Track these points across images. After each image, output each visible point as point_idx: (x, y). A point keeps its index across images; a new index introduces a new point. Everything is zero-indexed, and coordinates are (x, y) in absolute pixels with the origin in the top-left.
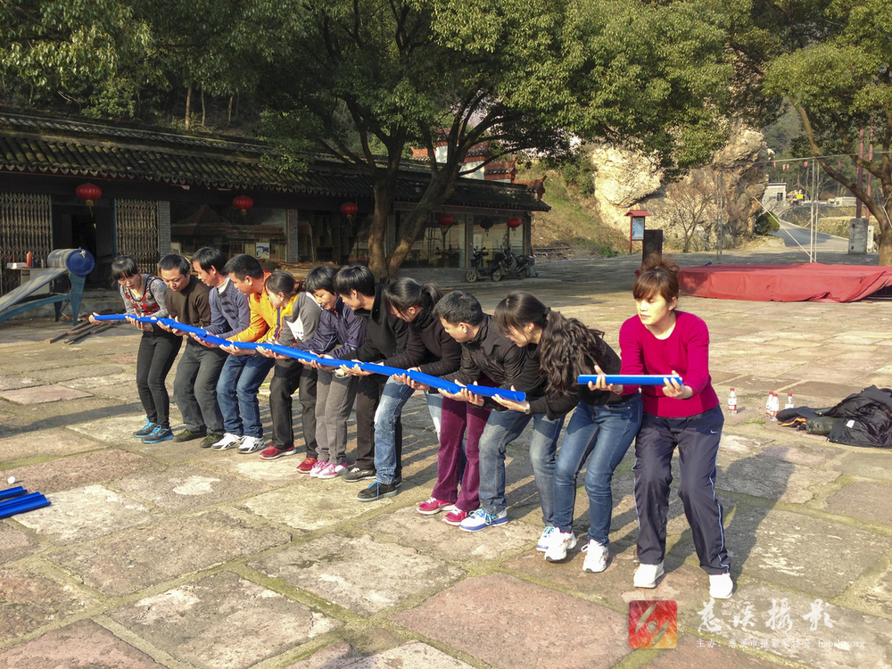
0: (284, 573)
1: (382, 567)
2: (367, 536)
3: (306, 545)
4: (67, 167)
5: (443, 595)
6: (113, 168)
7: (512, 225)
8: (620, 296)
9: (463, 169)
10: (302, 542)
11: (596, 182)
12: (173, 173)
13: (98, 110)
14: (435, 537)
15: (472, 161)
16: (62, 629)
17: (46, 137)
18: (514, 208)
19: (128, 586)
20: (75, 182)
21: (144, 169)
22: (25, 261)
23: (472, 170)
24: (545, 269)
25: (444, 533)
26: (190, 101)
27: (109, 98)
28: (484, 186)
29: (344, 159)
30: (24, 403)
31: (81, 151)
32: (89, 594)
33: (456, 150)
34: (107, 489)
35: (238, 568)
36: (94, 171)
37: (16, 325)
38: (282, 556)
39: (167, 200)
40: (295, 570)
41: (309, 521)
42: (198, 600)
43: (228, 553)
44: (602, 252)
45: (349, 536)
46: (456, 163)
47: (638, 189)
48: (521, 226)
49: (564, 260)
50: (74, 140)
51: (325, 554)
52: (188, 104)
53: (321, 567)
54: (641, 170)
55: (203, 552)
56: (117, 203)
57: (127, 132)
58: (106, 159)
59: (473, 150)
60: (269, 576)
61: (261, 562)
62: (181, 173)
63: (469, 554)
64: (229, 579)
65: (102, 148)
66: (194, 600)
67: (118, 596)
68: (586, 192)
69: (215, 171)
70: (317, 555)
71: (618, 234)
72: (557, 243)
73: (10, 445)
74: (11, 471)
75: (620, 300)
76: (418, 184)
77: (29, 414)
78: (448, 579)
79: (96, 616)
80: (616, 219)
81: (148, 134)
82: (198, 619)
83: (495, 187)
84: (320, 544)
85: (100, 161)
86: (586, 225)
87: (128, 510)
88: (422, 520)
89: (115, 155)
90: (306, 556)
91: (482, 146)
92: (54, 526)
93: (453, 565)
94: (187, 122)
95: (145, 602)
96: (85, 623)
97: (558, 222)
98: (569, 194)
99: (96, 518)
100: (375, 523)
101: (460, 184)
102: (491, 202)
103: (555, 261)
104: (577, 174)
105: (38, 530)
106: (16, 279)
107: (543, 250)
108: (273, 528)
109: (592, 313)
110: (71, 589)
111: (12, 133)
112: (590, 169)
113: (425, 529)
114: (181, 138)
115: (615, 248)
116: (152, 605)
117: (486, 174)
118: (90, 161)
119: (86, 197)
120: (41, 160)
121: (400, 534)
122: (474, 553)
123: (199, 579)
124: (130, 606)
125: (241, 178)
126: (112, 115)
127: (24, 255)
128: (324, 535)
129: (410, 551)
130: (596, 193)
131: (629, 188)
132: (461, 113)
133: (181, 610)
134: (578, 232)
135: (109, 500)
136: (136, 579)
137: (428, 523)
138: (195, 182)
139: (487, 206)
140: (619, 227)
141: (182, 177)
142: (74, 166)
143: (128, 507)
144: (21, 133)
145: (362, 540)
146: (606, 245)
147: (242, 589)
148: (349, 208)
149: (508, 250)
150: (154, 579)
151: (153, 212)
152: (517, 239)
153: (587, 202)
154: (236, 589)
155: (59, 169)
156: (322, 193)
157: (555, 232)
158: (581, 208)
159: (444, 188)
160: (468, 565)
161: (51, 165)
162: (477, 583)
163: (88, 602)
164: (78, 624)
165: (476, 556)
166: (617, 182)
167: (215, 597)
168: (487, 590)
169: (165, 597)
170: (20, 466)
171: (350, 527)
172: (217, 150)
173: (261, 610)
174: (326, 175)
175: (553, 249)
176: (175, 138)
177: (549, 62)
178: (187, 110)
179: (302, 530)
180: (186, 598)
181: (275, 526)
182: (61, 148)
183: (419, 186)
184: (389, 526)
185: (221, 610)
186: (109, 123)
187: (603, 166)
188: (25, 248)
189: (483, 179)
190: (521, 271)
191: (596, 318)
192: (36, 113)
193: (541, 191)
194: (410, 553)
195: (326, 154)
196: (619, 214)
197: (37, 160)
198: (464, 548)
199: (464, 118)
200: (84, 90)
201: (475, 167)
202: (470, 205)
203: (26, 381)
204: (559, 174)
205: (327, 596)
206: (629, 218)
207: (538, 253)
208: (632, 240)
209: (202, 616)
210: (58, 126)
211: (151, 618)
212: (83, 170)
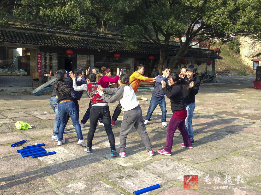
0: (114, 180)
1: (146, 180)
2: (142, 170)
3: (123, 171)
4: (63, 45)
5: (165, 192)
6: (77, 45)
7: (208, 64)
8: (247, 90)
9: (191, 45)
10: (121, 170)
11: (241, 49)
12: (96, 46)
13: (75, 26)
14: (165, 172)
15: (195, 42)
16: (44, 192)
17: (57, 35)
18: (209, 58)
19: (65, 180)
20: (65, 49)
21: (87, 45)
22: (49, 74)
23: (195, 45)
24: (220, 79)
25: (168, 171)
26: (103, 23)
27: (78, 22)
28: (198, 50)
29: (150, 41)
30: (44, 119)
31: (68, 39)
32: (54, 182)
33: (189, 38)
34: (64, 148)
35: (100, 177)
36: (71, 46)
37: (45, 94)
38: (114, 174)
39: (93, 55)
40: (118, 179)
41: (124, 163)
42: (86, 187)
43: (98, 172)
44: (242, 74)
45: (137, 169)
46: (188, 42)
47: (256, 52)
48: (212, 64)
49: (227, 77)
50: (66, 36)
51: (128, 175)
52: (102, 24)
53: (126, 179)
54: (258, 45)
55: (90, 171)
56: (78, 56)
57: (82, 33)
58: (75, 42)
59: (195, 38)
60: (109, 180)
61: (107, 176)
62: (98, 46)
63: (176, 179)
64: (97, 180)
65: (74, 38)
66: (85, 186)
67: (62, 183)
68: (237, 52)
69: (108, 45)
70: (125, 175)
71: (248, 68)
72: (225, 70)
73: (37, 133)
74: (37, 141)
75: (247, 91)
76: (175, 50)
77: (45, 123)
78: (167, 187)
79: (54, 189)
80: (248, 62)
81: (89, 34)
82: (85, 193)
83: (202, 51)
84: (127, 171)
85: (73, 43)
86: (236, 64)
87: (69, 156)
88: (162, 166)
89: (78, 41)
90: (122, 175)
91: (198, 37)
92: (47, 159)
93: (170, 182)
94: (102, 29)
95: (70, 186)
96: (51, 191)
97: (226, 63)
98: (230, 53)
99: (59, 158)
100: (146, 166)
101: (190, 50)
102: (201, 56)
103: (224, 77)
104: (233, 46)
105: (42, 160)
106: (47, 79)
107: (219, 73)
108: (113, 165)
109: (235, 96)
110: (48, 180)
111: (47, 34)
112: (239, 44)
113: (162, 169)
114: (99, 35)
115: (247, 72)
116: (72, 187)
117: (200, 46)
118: (70, 42)
119: (69, 54)
120: (56, 42)
121: (154, 170)
122: (178, 178)
123: (87, 179)
124: (65, 186)
125: (117, 48)
126: (79, 28)
127: (49, 72)
128: (129, 168)
129: (156, 176)
130: (241, 53)
131: (253, 51)
132: (191, 25)
133: (80, 189)
134: (233, 66)
135: (64, 152)
136: (68, 178)
137: (164, 167)
138: (102, 49)
139: (199, 57)
140: (249, 65)
141: (98, 47)
142: (66, 44)
143: (69, 154)
144: (50, 34)
145: (141, 171)
146: (243, 71)
147: (100, 184)
148: (151, 58)
149: (206, 73)
150: (73, 179)
151: (89, 59)
152: (210, 69)
153: (237, 56)
154: (98, 184)
155: (61, 45)
156: (143, 53)
157: (224, 66)
158: (234, 58)
159: (184, 51)
160: (175, 182)
161: (59, 44)
162: (177, 189)
163: (53, 184)
164: (49, 191)
165: (178, 180)
166: (248, 49)
167: (91, 186)
168: (180, 191)
169: (76, 185)
170: (40, 139)
171: (137, 167)
172: (110, 39)
173: (105, 191)
174: (145, 46)
175: (223, 72)
176: (97, 35)
177: (222, 9)
178: (102, 25)
179: (122, 166)
180: (82, 185)
181: (114, 164)
182: (62, 38)
183: (176, 50)
184: (150, 167)
185: (93, 190)
186: (77, 30)
187: (243, 43)
188: (50, 70)
189: (199, 48)
190: (211, 80)
191: (236, 98)
192: (55, 27)
193: (219, 52)
194: (156, 177)
195: (145, 40)
196: (249, 60)
197: (54, 42)
198: (174, 176)
199: (192, 27)
200: (71, 20)
201: (196, 43)
202: (193, 57)
203: (46, 112)
204: (227, 46)
205: (126, 189)
206: (252, 62)
207: (218, 74)
208: (253, 70)
209: (86, 192)
210: (62, 31)
211: (71, 191)
212: (68, 45)
